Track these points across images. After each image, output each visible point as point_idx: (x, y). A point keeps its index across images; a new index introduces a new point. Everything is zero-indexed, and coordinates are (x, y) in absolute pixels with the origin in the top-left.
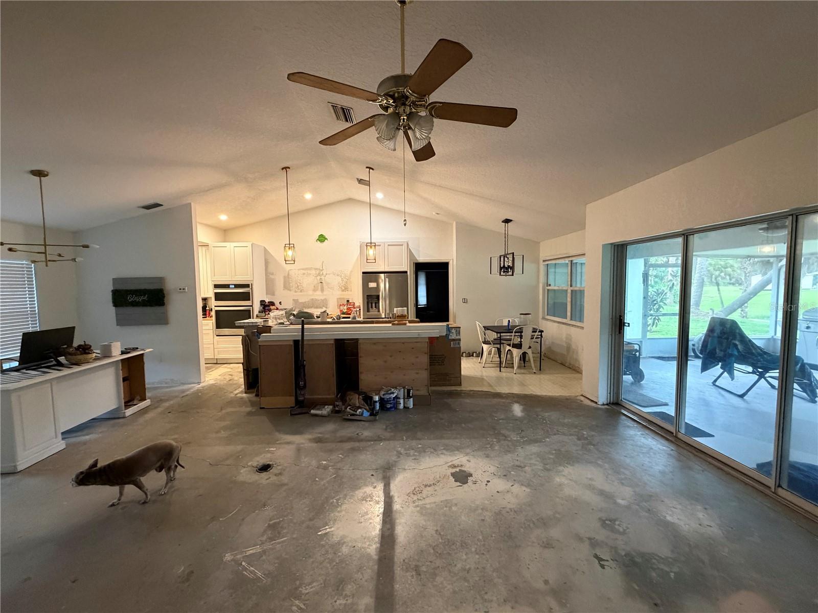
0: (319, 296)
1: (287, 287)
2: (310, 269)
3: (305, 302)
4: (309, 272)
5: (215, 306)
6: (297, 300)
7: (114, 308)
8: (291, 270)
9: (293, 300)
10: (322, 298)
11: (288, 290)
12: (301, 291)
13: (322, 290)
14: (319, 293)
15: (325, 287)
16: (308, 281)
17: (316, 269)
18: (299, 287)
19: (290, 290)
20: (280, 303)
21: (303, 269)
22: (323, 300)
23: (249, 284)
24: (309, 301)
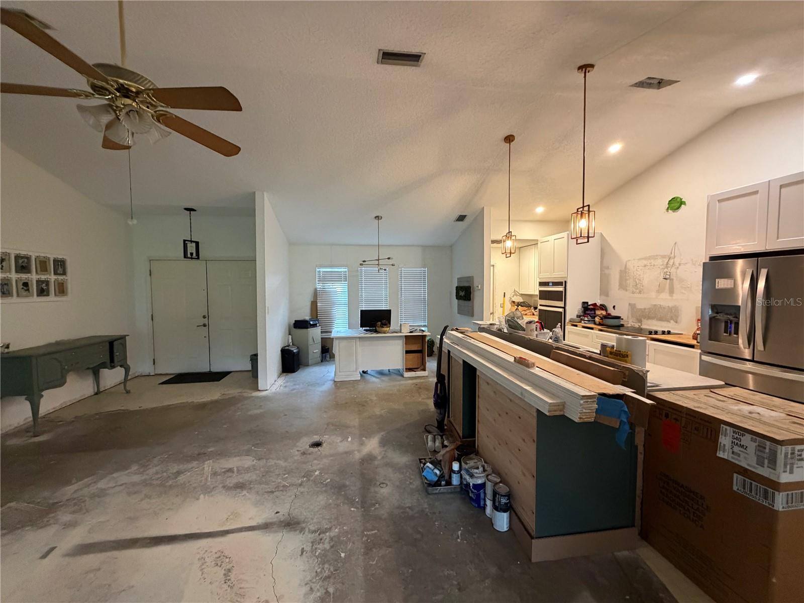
0: (665, 300)
1: (623, 286)
2: (655, 257)
3: (645, 309)
4: (653, 262)
5: (540, 305)
6: (635, 304)
7: (457, 300)
8: (629, 261)
9: (629, 304)
10: (671, 304)
11: (624, 289)
12: (640, 292)
13: (672, 291)
14: (665, 296)
15: (677, 285)
16: (650, 277)
17: (663, 257)
18: (638, 286)
19: (626, 290)
20: (614, 307)
21: (645, 259)
22: (670, 309)
23: (562, 282)
24: (649, 309)
